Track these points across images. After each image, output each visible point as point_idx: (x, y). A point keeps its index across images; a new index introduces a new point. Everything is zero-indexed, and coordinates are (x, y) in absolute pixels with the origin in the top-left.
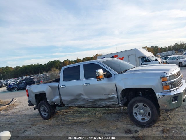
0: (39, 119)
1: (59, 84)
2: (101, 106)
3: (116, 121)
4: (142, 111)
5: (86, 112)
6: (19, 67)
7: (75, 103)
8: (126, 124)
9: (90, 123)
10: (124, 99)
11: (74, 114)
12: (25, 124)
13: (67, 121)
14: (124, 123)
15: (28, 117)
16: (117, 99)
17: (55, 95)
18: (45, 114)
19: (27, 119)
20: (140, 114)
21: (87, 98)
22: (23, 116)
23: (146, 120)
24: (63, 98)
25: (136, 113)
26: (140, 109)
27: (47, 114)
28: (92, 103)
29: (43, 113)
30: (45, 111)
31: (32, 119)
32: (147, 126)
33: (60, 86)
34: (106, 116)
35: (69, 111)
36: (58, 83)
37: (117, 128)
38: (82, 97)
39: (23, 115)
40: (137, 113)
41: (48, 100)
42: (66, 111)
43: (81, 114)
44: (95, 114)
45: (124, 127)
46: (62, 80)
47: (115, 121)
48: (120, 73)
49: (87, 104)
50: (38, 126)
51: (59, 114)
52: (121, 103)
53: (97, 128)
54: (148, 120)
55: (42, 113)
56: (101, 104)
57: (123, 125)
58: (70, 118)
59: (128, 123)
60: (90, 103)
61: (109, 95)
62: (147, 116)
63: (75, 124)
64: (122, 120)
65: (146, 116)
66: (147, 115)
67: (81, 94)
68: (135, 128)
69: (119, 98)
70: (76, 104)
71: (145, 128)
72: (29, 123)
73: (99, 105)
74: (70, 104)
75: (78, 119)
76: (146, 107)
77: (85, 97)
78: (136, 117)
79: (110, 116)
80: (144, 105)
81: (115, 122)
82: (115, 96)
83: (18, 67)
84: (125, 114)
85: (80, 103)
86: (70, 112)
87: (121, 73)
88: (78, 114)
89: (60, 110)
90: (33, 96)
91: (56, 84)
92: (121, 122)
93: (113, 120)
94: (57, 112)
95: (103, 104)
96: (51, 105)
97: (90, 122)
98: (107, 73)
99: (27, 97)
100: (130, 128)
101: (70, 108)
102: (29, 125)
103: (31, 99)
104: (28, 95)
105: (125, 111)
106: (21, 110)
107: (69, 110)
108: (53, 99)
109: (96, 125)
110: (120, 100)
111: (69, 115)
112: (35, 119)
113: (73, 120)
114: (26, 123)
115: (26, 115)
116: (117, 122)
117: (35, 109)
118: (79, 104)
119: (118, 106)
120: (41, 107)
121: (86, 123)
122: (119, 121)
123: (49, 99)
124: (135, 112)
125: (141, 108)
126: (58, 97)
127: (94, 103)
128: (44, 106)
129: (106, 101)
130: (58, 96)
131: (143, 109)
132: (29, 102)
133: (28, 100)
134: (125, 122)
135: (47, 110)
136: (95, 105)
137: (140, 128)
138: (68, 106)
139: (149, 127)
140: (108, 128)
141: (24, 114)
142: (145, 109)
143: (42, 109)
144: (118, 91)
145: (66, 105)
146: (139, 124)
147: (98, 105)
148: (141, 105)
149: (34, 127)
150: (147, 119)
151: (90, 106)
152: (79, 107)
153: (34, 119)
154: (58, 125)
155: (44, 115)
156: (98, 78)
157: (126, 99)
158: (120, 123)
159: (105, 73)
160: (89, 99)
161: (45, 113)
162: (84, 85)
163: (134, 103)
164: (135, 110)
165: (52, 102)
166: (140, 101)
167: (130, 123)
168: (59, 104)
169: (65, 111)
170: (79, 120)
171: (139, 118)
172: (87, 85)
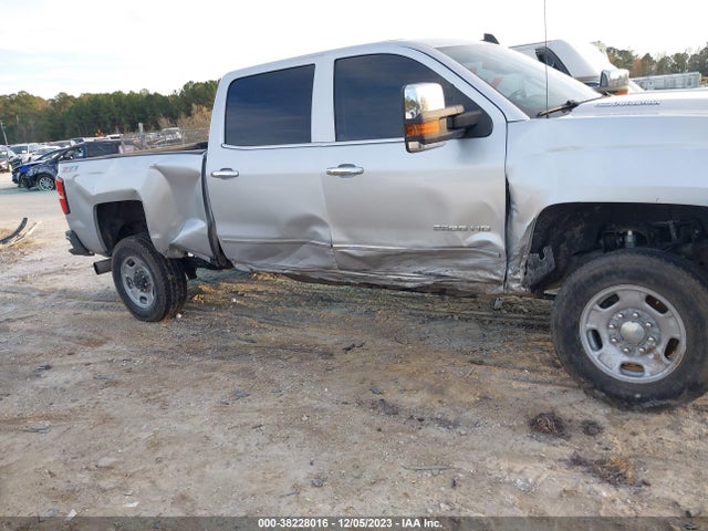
0: (119, 314)
1: (205, 160)
2: (409, 285)
3: (477, 357)
4: (631, 327)
5: (330, 300)
6: (69, 97)
7: (280, 260)
8: (526, 380)
9: (350, 356)
10: (542, 256)
11: (278, 303)
12: (54, 334)
13: (242, 335)
14: (517, 372)
15: (74, 302)
16: (504, 258)
17: (185, 217)
18: (142, 298)
19: (66, 312)
20: (621, 340)
21: (344, 239)
22: (56, 294)
23: (647, 374)
24: (222, 231)
25: (596, 334)
26: (625, 318)
27: (151, 297)
28: (364, 266)
29: (135, 294)
30: (142, 283)
31: (87, 313)
32: (647, 405)
33: (208, 173)
34: (425, 329)
35: (254, 291)
36: (201, 157)
37: (485, 398)
38: (316, 233)
39: (54, 291)
40: (604, 336)
41: (154, 237)
42: (241, 287)
43: (307, 310)
44: (369, 312)
45: (518, 395)
46: (222, 140)
47: (469, 358)
48: (539, 116)
49: (341, 269)
50: (106, 347)
51: (210, 299)
52: (520, 276)
53: (381, 388)
54: (659, 376)
55: (128, 291)
56: (410, 275)
57: (515, 384)
58: (255, 323)
59: (540, 377)
60: (358, 265)
61: (460, 235)
62: (657, 358)
63: (278, 357)
64: (504, 358)
65: (651, 356)
66: (660, 350)
67: (313, 220)
68: (577, 407)
69: (515, 250)
70: (288, 264)
71: (633, 411)
72: (69, 332)
73: (401, 280)
74: (259, 263)
75: (294, 331)
76: (663, 309)
77: (334, 235)
78: (593, 355)
79: (440, 327)
80: (650, 300)
81: (473, 362)
82: (497, 239)
83: (64, 98)
84: (519, 326)
85: (308, 262)
86: (259, 293)
87: (547, 115)
88: (295, 305)
89: (214, 282)
90: (89, 211)
91: (192, 162)
92: (499, 365)
93: (460, 351)
94: (201, 292)
95: (419, 273)
96: (171, 260)
97: (349, 349)
98: (466, 110)
99: (64, 215)
100: (554, 402)
101: (260, 278)
102: (68, 338)
103: (79, 224)
104: (66, 208)
105: (515, 311)
106: (52, 267)
107: (253, 287)
108: (176, 230)
109: (376, 368)
110: (517, 261)
111: (252, 310)
112: (102, 313)
113: (268, 335)
114: (59, 331)
115: (67, 294)
116: (481, 363)
117: (98, 269)
118: (302, 264)
119: (501, 288)
120: (124, 264)
121: (328, 354)
122: (492, 361)
123: (158, 232)
124: (594, 326)
125: (630, 310)
126: (200, 226)
127: (376, 267)
128: (138, 261)
129: (440, 262)
130: (203, 219)
131: (639, 319)
132: (73, 236)
133: (68, 228)
134: (522, 369)
135: (151, 277)
136: (377, 275)
137: (608, 410)
138: (248, 270)
139: (657, 410)
140: (438, 391)
141: (60, 286)
142: (653, 317)
143: (128, 273)
144: (515, 214)
145: (236, 266)
146: (602, 390)
147: (395, 280)
148: (632, 294)
149: (90, 354)
150: (655, 370)
151: (354, 277)
152: (301, 277)
153: (95, 313)
154: (195, 354)
155: (137, 302)
156: (413, 132)
157: (552, 259)
158: (499, 372)
159: (453, 110)
160: (352, 248)
161: (143, 294)
162: (329, 173)
163: (597, 281)
164: (592, 318)
165: (173, 247)
166: (636, 277)
167: (550, 378)
168: (208, 259)
169: (235, 287)
170: (293, 334)
171: (610, 359)
172: (346, 173)
